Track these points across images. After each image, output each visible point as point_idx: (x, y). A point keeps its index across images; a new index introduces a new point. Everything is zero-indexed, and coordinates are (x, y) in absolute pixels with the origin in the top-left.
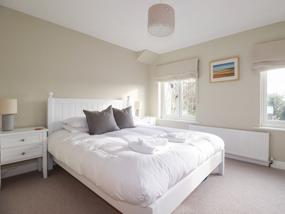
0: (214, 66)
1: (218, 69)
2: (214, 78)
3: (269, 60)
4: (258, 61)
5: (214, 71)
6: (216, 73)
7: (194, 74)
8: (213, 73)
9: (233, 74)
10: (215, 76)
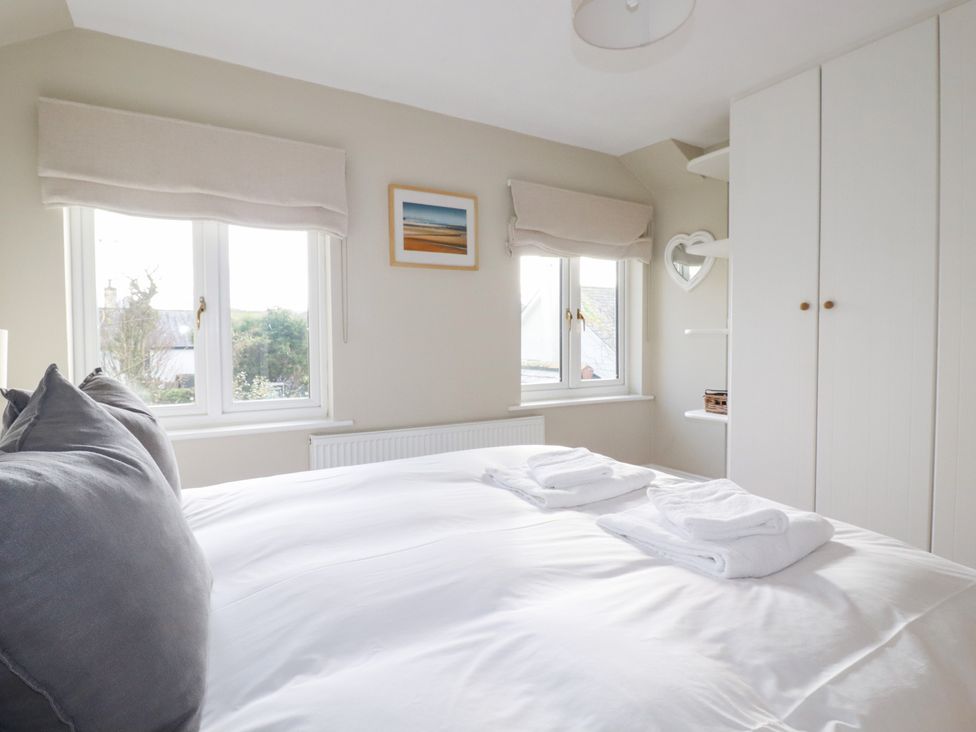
0: (407, 205)
1: (422, 220)
2: (406, 248)
3: (542, 230)
4: (527, 228)
5: (406, 222)
6: (413, 233)
7: (333, 212)
8: (405, 229)
9: (461, 248)
10: (411, 243)
